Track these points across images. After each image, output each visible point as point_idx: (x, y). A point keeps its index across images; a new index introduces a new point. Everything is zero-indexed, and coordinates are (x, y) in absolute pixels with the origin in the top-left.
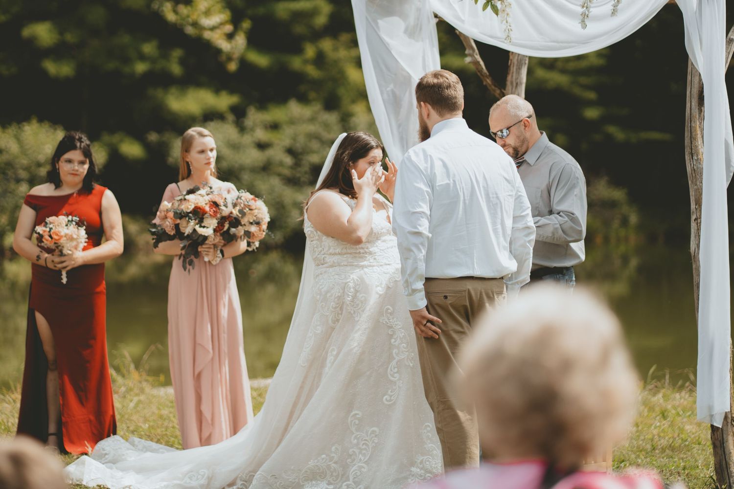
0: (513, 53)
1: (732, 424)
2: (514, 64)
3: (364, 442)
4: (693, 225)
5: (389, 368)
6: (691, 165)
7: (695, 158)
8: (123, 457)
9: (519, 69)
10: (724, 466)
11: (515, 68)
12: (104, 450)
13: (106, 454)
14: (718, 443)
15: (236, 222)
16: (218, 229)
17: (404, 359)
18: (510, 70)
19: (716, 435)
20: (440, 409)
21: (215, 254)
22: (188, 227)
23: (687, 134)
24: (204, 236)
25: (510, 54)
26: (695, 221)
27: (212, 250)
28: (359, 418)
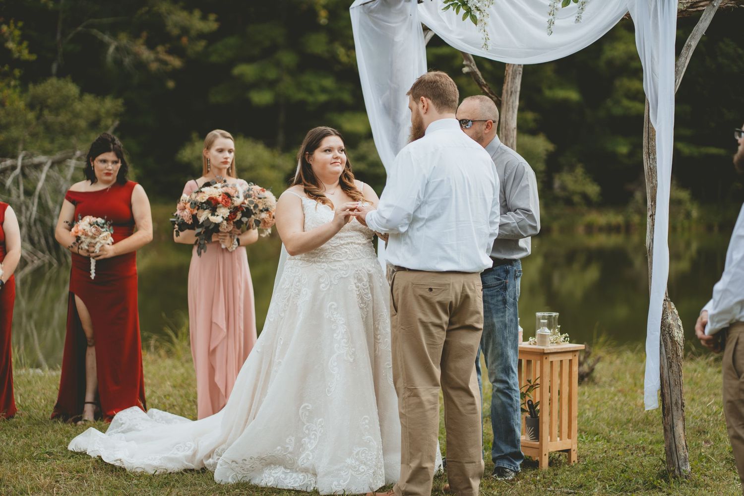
0: (508, 64)
1: (682, 409)
2: (509, 74)
3: (313, 432)
4: (649, 220)
5: (330, 362)
6: (648, 164)
7: (651, 157)
8: (136, 427)
9: (514, 78)
10: (674, 449)
11: (510, 78)
12: (121, 419)
13: (122, 424)
14: (668, 427)
15: (248, 213)
16: (230, 218)
17: (343, 353)
18: (506, 79)
19: (667, 419)
20: (406, 395)
21: (231, 242)
22: (203, 216)
23: (645, 135)
24: (215, 223)
25: (507, 65)
26: (650, 217)
27: (228, 238)
28: (309, 410)
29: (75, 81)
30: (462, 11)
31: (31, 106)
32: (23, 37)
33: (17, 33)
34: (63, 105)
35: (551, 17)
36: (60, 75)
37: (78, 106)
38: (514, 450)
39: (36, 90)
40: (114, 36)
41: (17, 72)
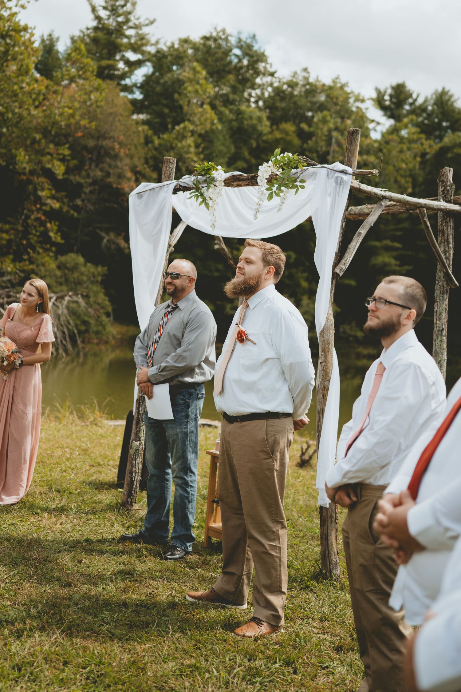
4: (319, 366)
10: (327, 554)
26: (320, 364)
29: (83, 256)
30: (200, 200)
31: (59, 267)
32: (58, 231)
33: (55, 228)
34: (75, 268)
35: (258, 206)
36: (77, 252)
37: (83, 269)
38: (186, 533)
39: (62, 259)
40: (108, 233)
41: (54, 249)
